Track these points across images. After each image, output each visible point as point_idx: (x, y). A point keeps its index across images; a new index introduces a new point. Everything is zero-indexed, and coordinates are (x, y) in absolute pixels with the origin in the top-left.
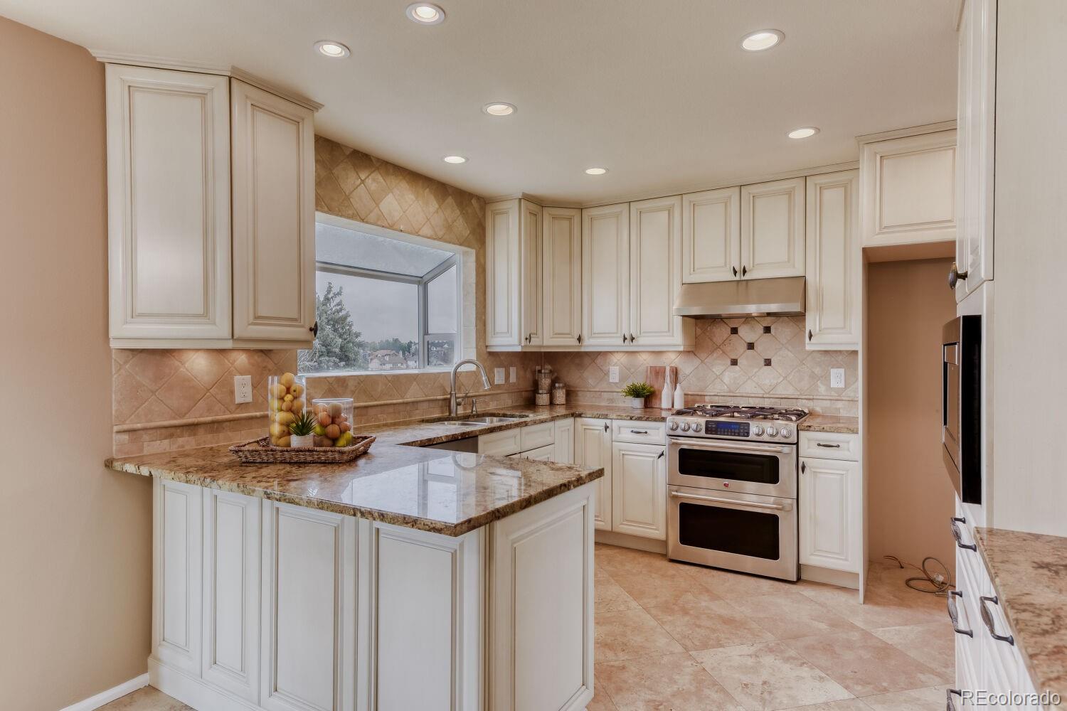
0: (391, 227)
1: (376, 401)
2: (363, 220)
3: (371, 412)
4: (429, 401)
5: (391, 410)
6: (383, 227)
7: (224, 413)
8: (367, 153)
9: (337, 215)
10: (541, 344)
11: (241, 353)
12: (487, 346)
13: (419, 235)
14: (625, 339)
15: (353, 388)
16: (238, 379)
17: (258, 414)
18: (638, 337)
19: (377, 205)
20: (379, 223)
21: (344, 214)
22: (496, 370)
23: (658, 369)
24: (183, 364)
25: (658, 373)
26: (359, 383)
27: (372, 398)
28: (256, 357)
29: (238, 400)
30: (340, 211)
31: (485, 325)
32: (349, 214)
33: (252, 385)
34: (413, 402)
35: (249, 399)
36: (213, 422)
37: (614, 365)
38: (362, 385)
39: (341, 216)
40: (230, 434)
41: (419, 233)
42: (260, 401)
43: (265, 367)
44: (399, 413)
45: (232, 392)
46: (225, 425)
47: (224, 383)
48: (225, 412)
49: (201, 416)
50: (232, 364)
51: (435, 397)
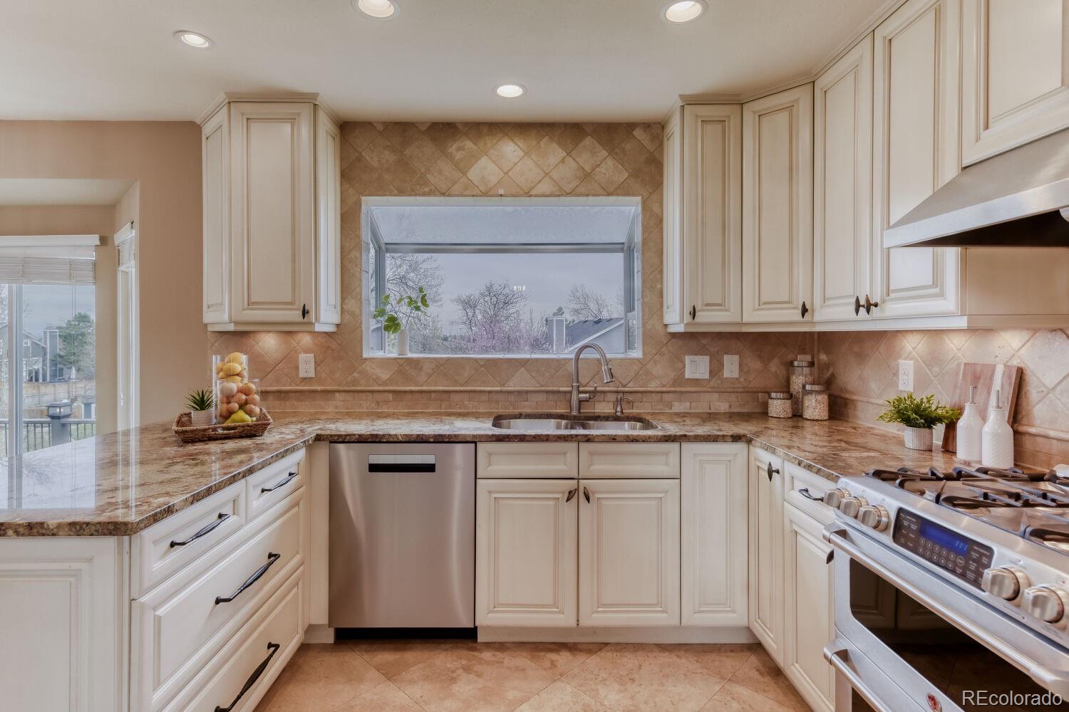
0: (485, 194)
1: (462, 386)
2: (443, 194)
3: (455, 397)
4: (547, 392)
5: (485, 397)
6: (473, 196)
7: (290, 385)
8: (450, 121)
9: (410, 195)
10: (739, 320)
11: (306, 334)
12: (666, 326)
13: (531, 196)
14: (858, 306)
15: (430, 371)
16: (302, 357)
17: (319, 388)
18: (884, 301)
19: (464, 174)
20: (468, 192)
21: (418, 192)
22: (688, 359)
23: (979, 369)
24: (257, 343)
25: (979, 378)
26: (437, 366)
27: (456, 383)
28: (320, 338)
29: (302, 374)
30: (412, 190)
31: (662, 297)
32: (425, 192)
33: (315, 362)
34: (519, 392)
35: (312, 374)
36: (279, 392)
37: (906, 359)
38: (441, 368)
39: (416, 195)
40: (295, 403)
41: (530, 193)
42: (323, 377)
43: (329, 347)
44: (497, 402)
45: (297, 368)
46: (290, 395)
47: (290, 359)
48: (290, 383)
49: (271, 386)
50: (298, 343)
51: (555, 389)
